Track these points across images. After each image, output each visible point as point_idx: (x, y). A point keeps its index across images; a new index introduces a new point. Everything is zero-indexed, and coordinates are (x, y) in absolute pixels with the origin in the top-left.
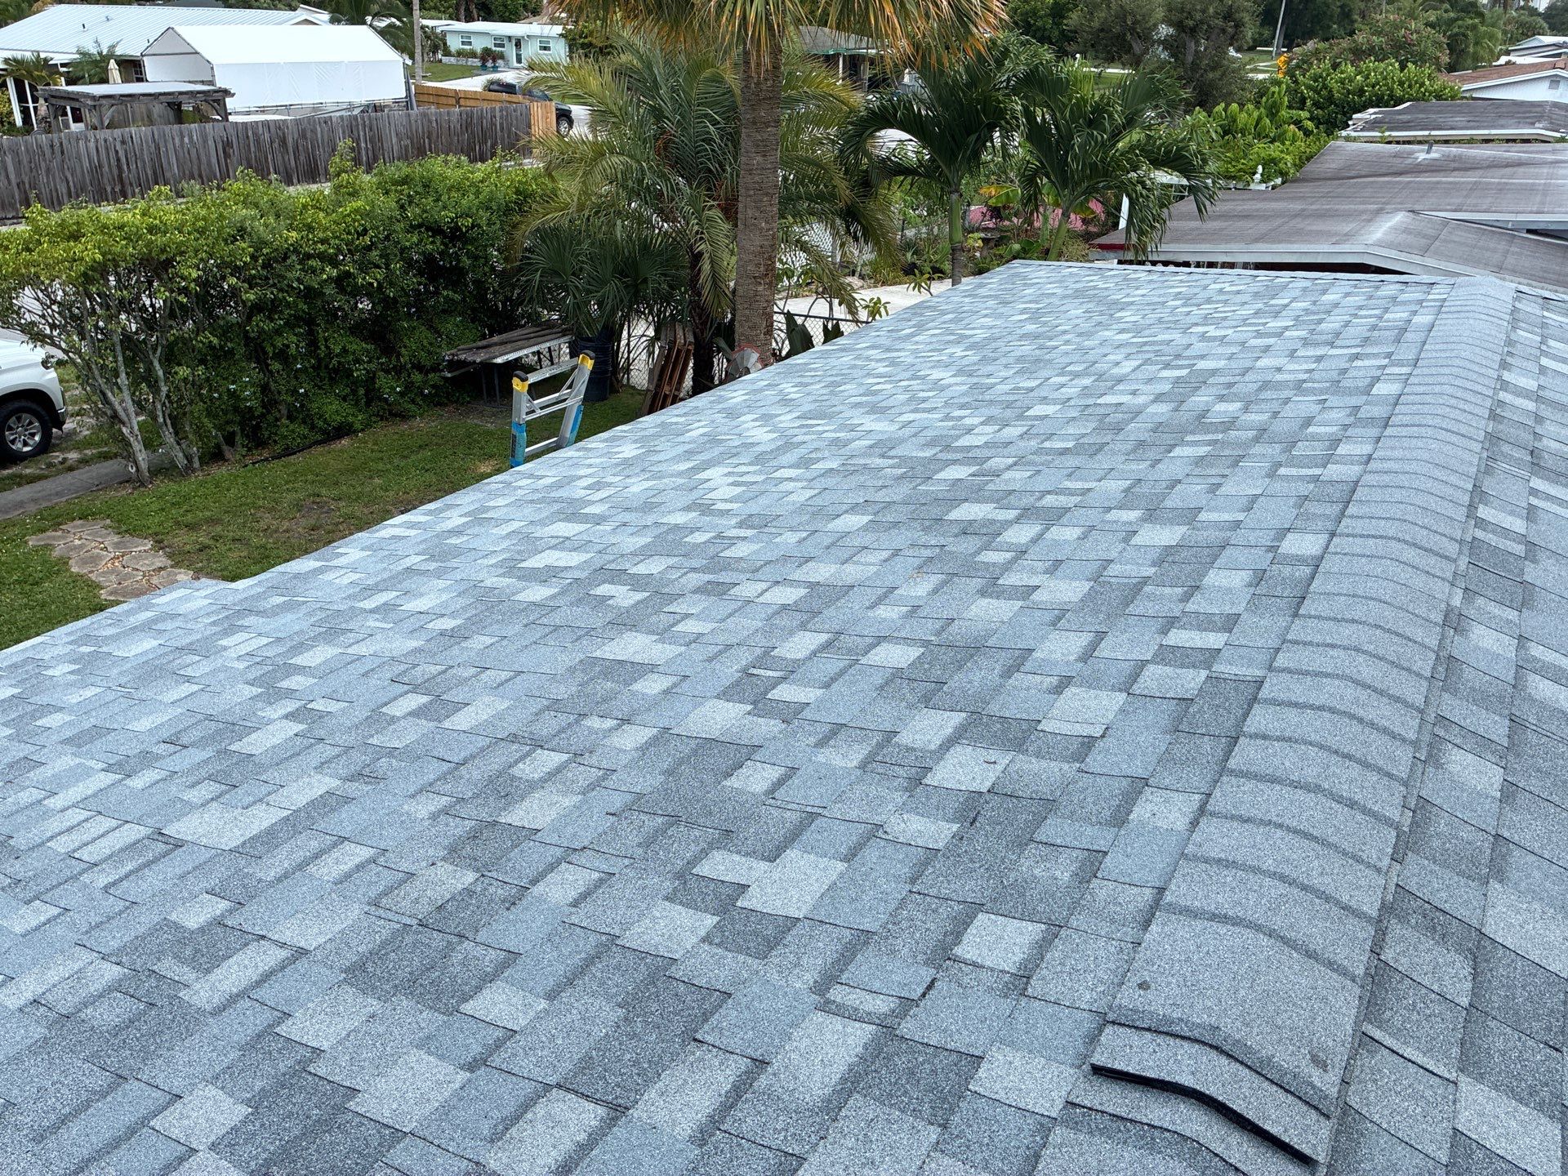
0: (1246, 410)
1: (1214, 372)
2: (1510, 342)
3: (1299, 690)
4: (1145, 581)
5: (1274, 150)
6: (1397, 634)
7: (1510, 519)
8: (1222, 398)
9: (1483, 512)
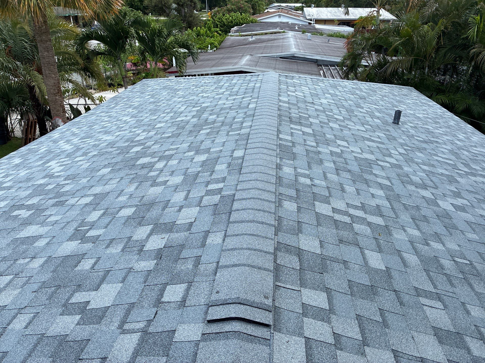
0: (218, 117)
1: (207, 107)
2: (280, 89)
3: (245, 195)
4: (199, 172)
5: (212, 40)
6: (266, 173)
7: (287, 136)
8: (211, 114)
9: (281, 136)
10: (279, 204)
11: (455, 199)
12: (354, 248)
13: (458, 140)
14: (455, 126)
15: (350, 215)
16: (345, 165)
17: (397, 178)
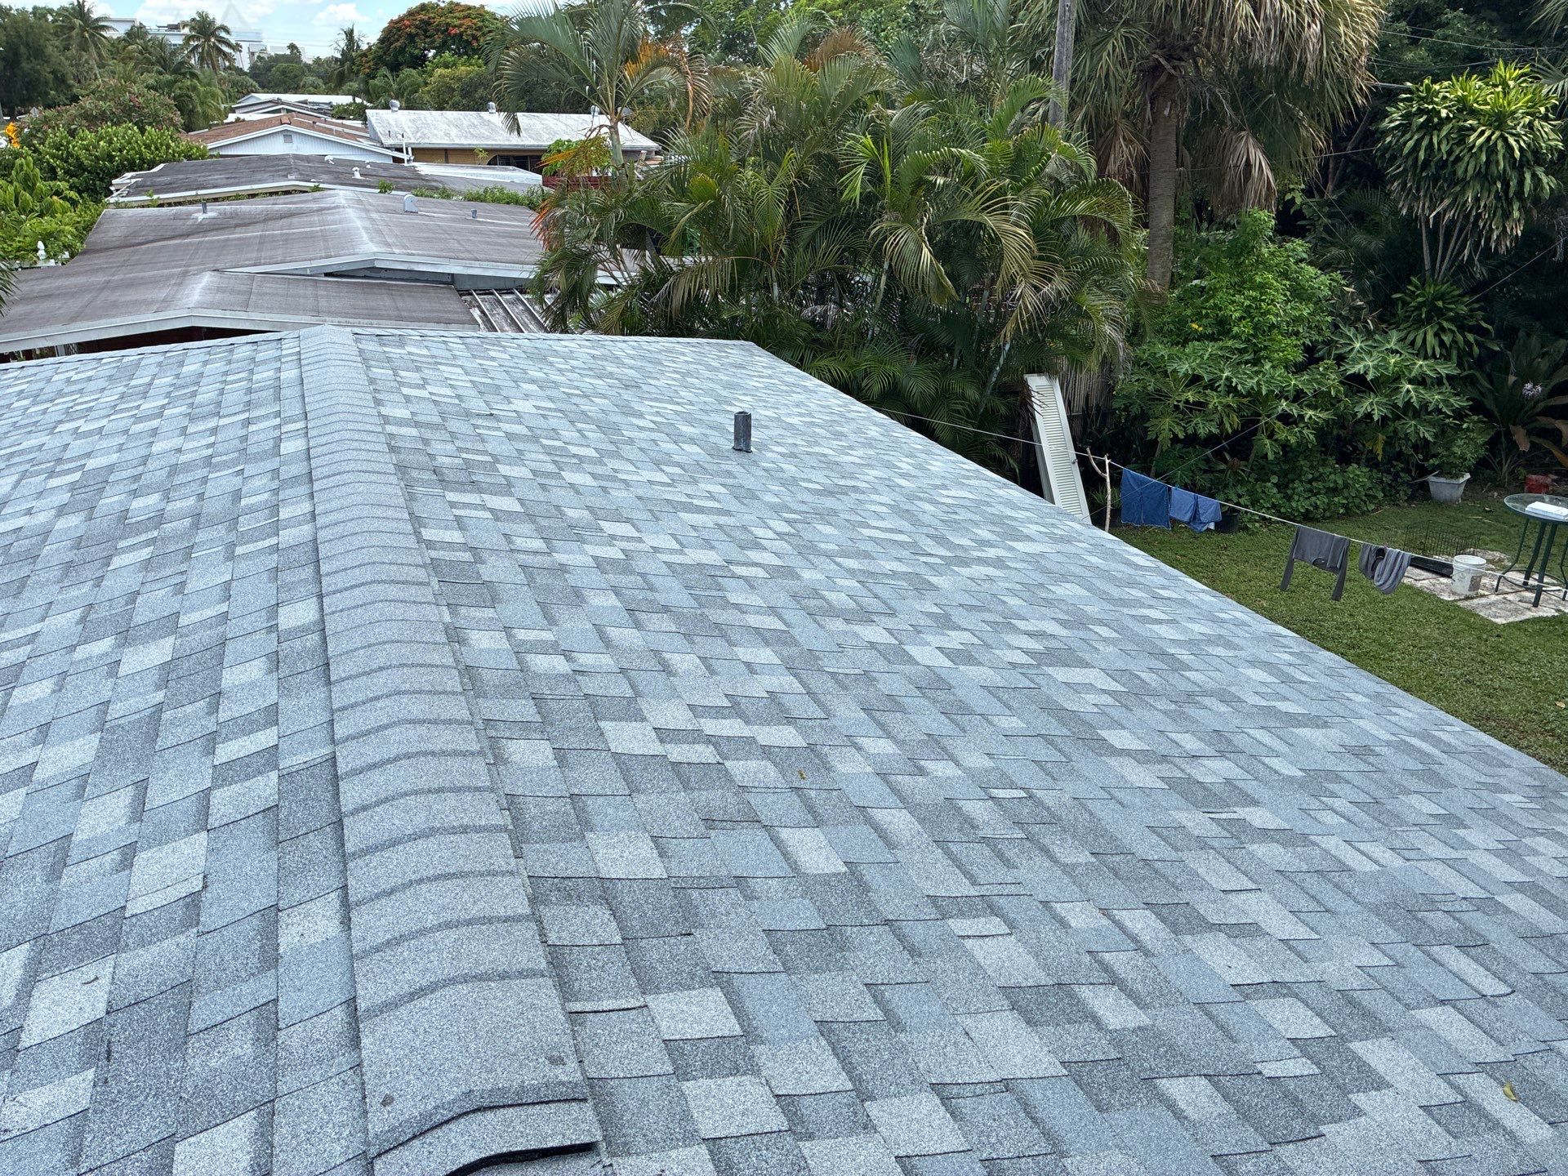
2: (372, 381)
3: (371, 751)
5: (46, 224)
6: (421, 665)
7: (448, 533)
9: (427, 534)
10: (495, 757)
11: (944, 634)
12: (751, 832)
13: (903, 476)
14: (881, 438)
15: (709, 740)
16: (649, 592)
17: (793, 604)
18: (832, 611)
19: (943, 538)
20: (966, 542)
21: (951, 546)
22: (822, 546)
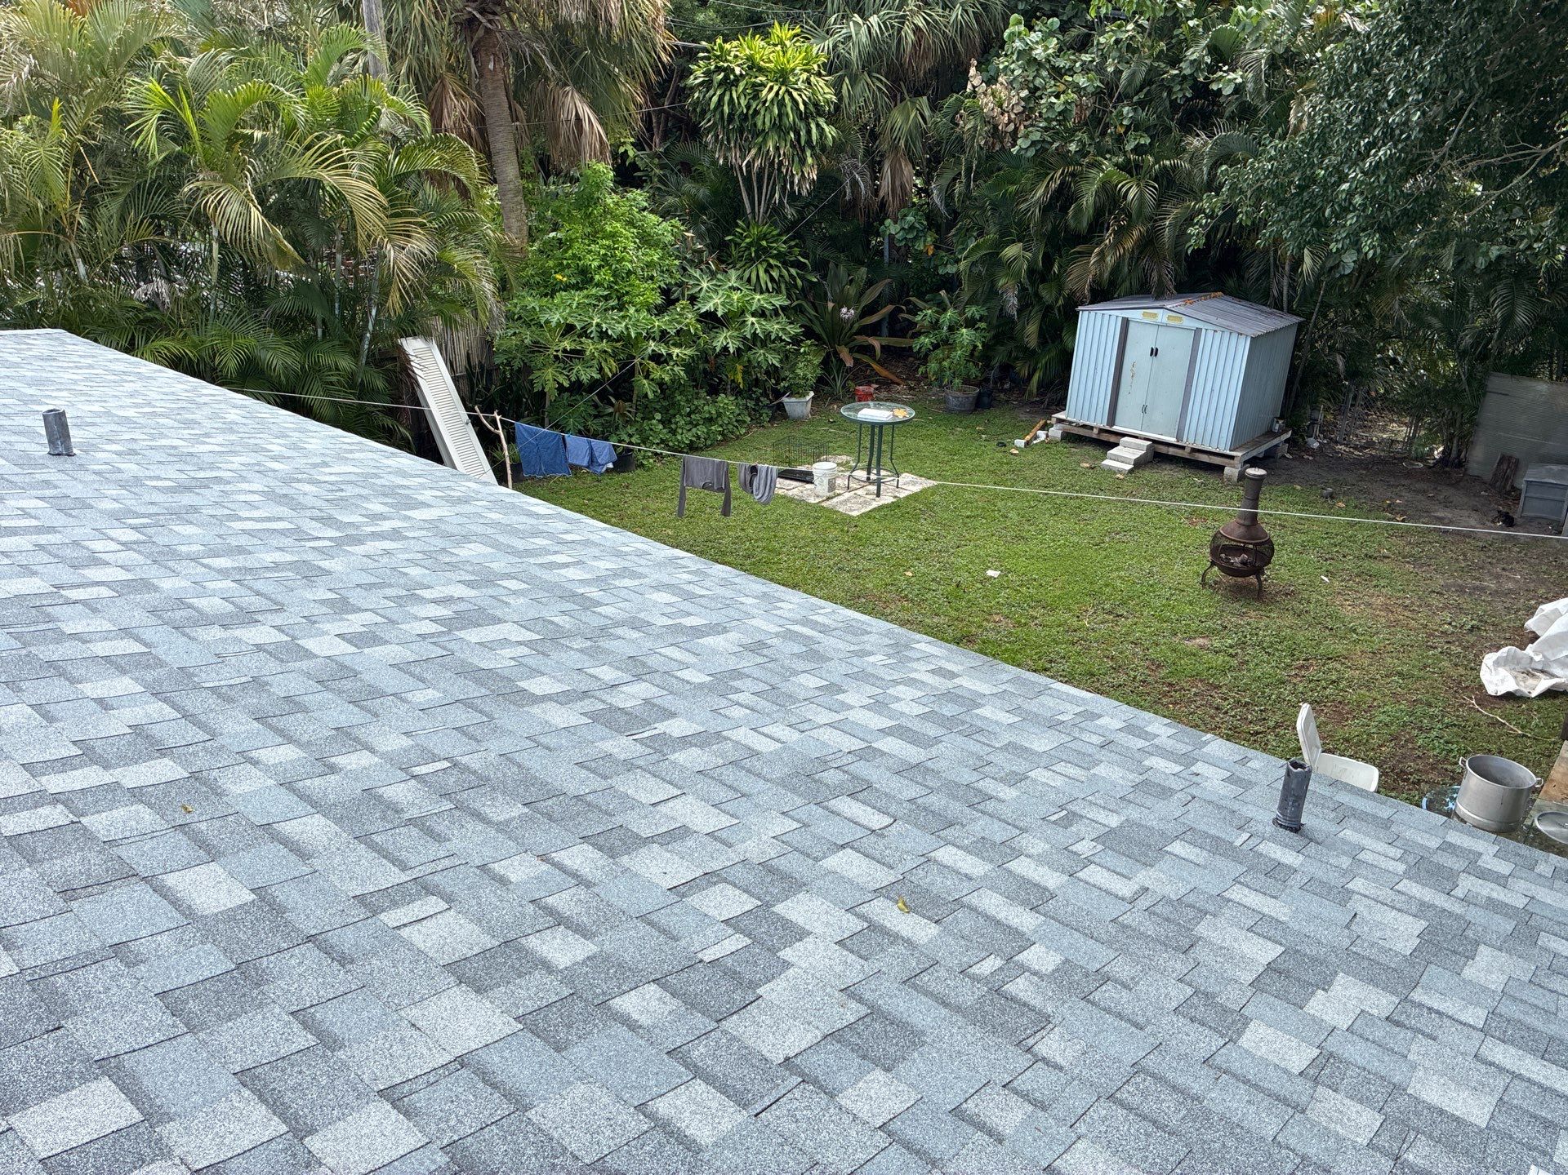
11: (342, 619)
12: (125, 889)
13: (274, 458)
14: (245, 420)
15: (56, 799)
17: (152, 620)
18: (205, 620)
19: (330, 518)
20: (355, 519)
21: (340, 525)
22: (184, 549)
